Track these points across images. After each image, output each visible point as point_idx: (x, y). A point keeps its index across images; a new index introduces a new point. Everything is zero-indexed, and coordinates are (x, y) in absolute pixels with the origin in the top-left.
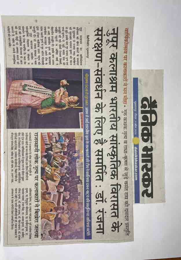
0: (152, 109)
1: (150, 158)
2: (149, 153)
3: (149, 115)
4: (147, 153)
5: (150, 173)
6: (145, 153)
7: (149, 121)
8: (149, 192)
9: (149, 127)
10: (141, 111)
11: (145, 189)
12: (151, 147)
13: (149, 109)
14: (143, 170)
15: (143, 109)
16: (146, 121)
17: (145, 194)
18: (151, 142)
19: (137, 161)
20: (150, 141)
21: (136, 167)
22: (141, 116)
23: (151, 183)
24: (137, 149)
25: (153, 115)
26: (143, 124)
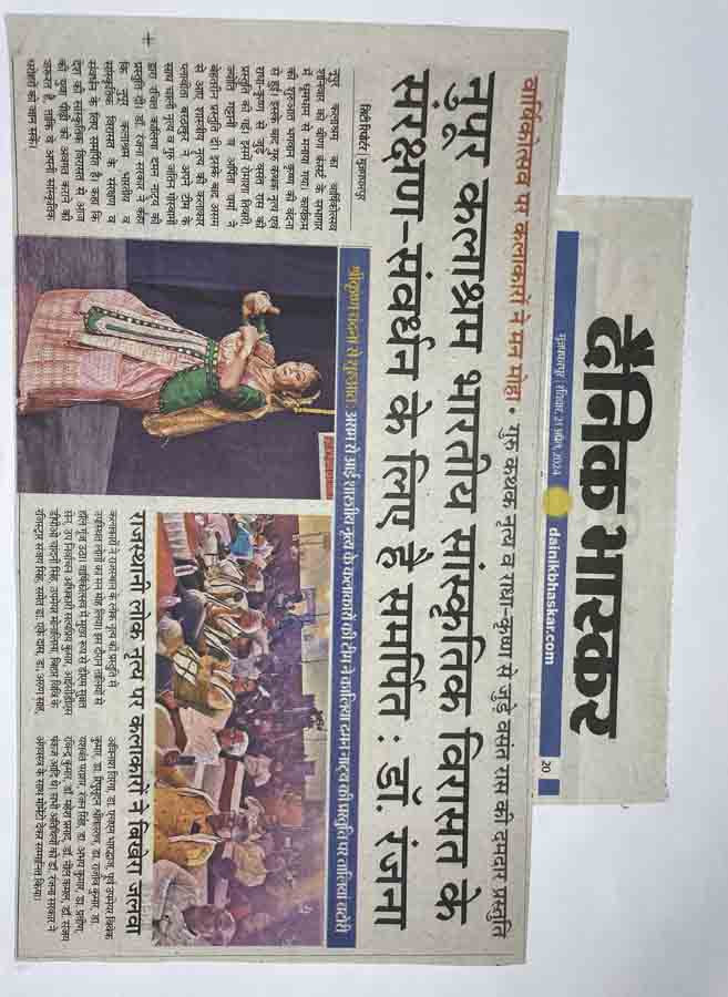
0: (632, 369)
1: (612, 577)
2: (609, 554)
3: (615, 396)
4: (601, 553)
5: (608, 637)
6: (592, 553)
7: (617, 421)
8: (602, 713)
9: (615, 447)
10: (586, 375)
11: (585, 700)
12: (621, 530)
13: (620, 370)
14: (579, 625)
15: (594, 369)
16: (603, 422)
17: (584, 722)
18: (621, 509)
19: (557, 584)
20: (614, 504)
21: (551, 612)
22: (581, 397)
23: (609, 677)
24: (558, 535)
25: (636, 398)
26: (588, 433)
